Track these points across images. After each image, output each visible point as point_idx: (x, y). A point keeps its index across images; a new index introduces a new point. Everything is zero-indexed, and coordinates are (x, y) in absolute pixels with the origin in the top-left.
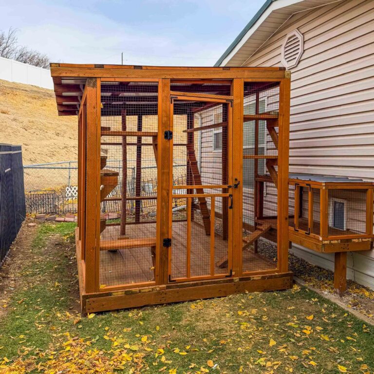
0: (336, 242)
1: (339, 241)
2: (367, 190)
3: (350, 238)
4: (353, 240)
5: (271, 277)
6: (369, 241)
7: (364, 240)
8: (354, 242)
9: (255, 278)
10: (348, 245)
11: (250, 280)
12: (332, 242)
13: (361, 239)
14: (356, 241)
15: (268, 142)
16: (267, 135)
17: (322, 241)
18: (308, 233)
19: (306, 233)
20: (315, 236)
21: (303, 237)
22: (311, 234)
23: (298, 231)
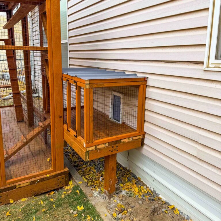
0: (103, 146)
1: (107, 144)
3: (120, 139)
4: (123, 141)
5: (43, 180)
6: (139, 138)
7: (134, 138)
8: (124, 142)
9: (22, 186)
10: (117, 147)
11: (15, 188)
12: (98, 147)
13: (131, 139)
14: (126, 140)
15: (69, 37)
16: (69, 30)
17: (86, 148)
18: (76, 135)
19: (74, 135)
20: (80, 141)
21: (72, 139)
22: (78, 137)
23: (69, 131)
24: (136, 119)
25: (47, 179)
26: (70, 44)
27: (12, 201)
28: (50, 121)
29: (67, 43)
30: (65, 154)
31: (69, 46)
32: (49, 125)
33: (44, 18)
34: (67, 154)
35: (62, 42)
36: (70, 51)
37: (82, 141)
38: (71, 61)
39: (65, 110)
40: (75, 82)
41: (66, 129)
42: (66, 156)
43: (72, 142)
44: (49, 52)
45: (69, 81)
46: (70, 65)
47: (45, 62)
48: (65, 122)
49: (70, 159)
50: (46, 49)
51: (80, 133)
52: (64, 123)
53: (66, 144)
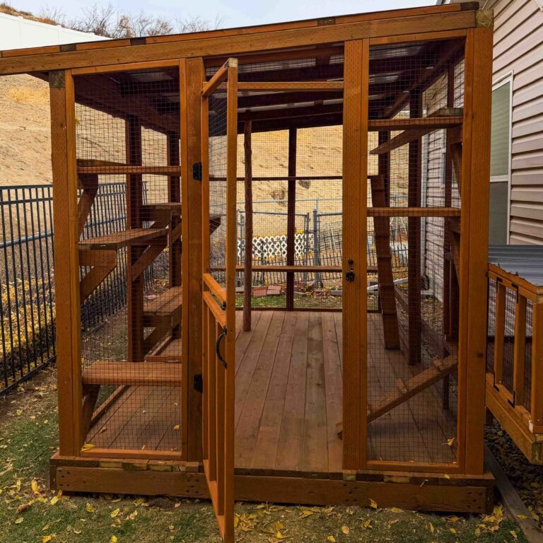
5: (436, 481)
15: (513, 171)
16: (513, 155)
17: (534, 433)
18: (512, 401)
19: (509, 402)
20: (522, 415)
21: (505, 409)
22: (516, 407)
23: (498, 390)
25: (446, 482)
26: (513, 186)
27: (374, 505)
28: (457, 359)
29: (507, 182)
31: (511, 189)
32: (454, 369)
33: (456, 155)
34: (493, 446)
35: (493, 179)
36: (512, 202)
37: (525, 416)
38: (515, 224)
39: (491, 340)
40: (515, 286)
41: (492, 385)
42: (492, 451)
43: (503, 416)
45: (501, 280)
46: (511, 233)
48: (489, 369)
51: (522, 398)
52: (487, 371)
53: (490, 416)
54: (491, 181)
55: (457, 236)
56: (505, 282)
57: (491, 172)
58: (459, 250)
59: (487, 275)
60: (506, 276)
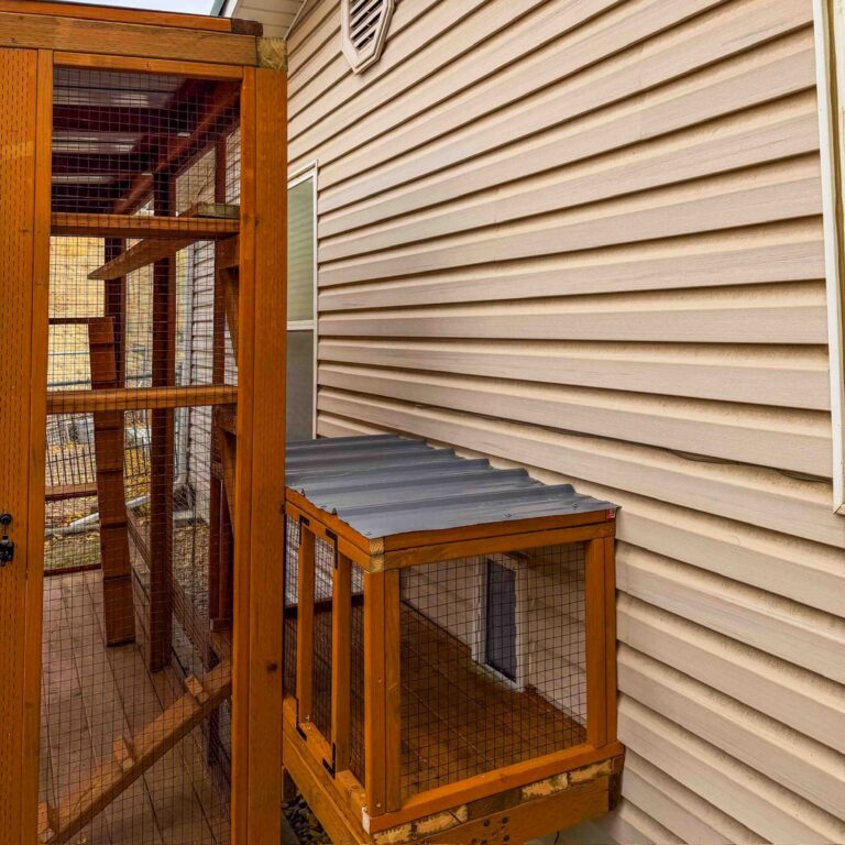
0: (444, 821)
1: (461, 813)
2: (586, 544)
3: (515, 784)
4: (528, 791)
6: (599, 775)
7: (578, 776)
8: (534, 797)
10: (505, 820)
12: (423, 828)
13: (563, 779)
14: (543, 789)
15: (320, 314)
16: (320, 289)
17: (372, 834)
18: (330, 762)
19: (325, 764)
20: (348, 794)
21: (317, 776)
22: (338, 774)
23: (304, 736)
24: (583, 678)
26: (320, 337)
28: (230, 673)
29: (312, 331)
30: (288, 813)
31: (319, 342)
35: (291, 325)
36: (320, 362)
37: (355, 795)
38: (325, 398)
39: (290, 613)
40: (331, 534)
41: (293, 722)
43: (315, 791)
44: (240, 409)
45: (307, 522)
46: (319, 412)
47: (224, 441)
48: (288, 691)
49: (310, 837)
50: (230, 400)
51: (347, 757)
52: (284, 696)
53: (289, 784)
54: (289, 328)
55: (231, 438)
56: (315, 527)
57: (289, 315)
58: (234, 467)
59: (283, 510)
60: (315, 514)
